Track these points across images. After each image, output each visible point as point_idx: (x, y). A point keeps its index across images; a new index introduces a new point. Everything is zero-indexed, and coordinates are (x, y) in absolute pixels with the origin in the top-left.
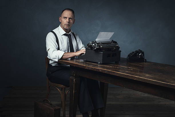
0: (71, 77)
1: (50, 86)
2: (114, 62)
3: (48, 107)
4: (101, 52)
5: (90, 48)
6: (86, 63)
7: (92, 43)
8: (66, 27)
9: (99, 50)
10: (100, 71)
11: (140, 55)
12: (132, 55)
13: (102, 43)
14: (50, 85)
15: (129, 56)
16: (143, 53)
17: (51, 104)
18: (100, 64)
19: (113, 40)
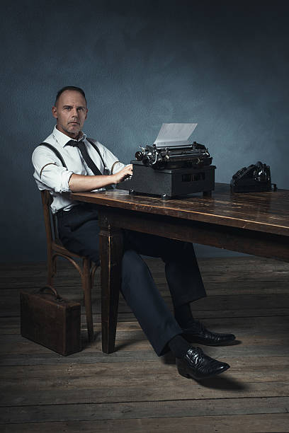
0: (102, 233)
1: (55, 256)
2: (201, 194)
3: (53, 303)
4: (167, 171)
5: (141, 163)
6: (135, 198)
7: (146, 151)
8: (72, 128)
9: (162, 166)
10: (166, 212)
11: (260, 173)
12: (241, 176)
13: (169, 150)
14: (55, 253)
15: (234, 177)
16: (267, 169)
17: (59, 298)
18: (167, 198)
19: (195, 143)
